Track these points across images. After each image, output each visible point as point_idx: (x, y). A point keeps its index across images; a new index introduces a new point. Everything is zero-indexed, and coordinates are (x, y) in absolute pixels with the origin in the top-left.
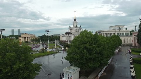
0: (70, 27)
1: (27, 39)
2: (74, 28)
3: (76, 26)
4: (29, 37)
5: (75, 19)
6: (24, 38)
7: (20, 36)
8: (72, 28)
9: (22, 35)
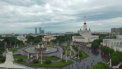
0: (81, 30)
1: (48, 39)
2: (84, 31)
3: (86, 29)
4: (49, 38)
5: (85, 23)
6: (46, 38)
7: (43, 37)
8: (82, 31)
9: (44, 37)
